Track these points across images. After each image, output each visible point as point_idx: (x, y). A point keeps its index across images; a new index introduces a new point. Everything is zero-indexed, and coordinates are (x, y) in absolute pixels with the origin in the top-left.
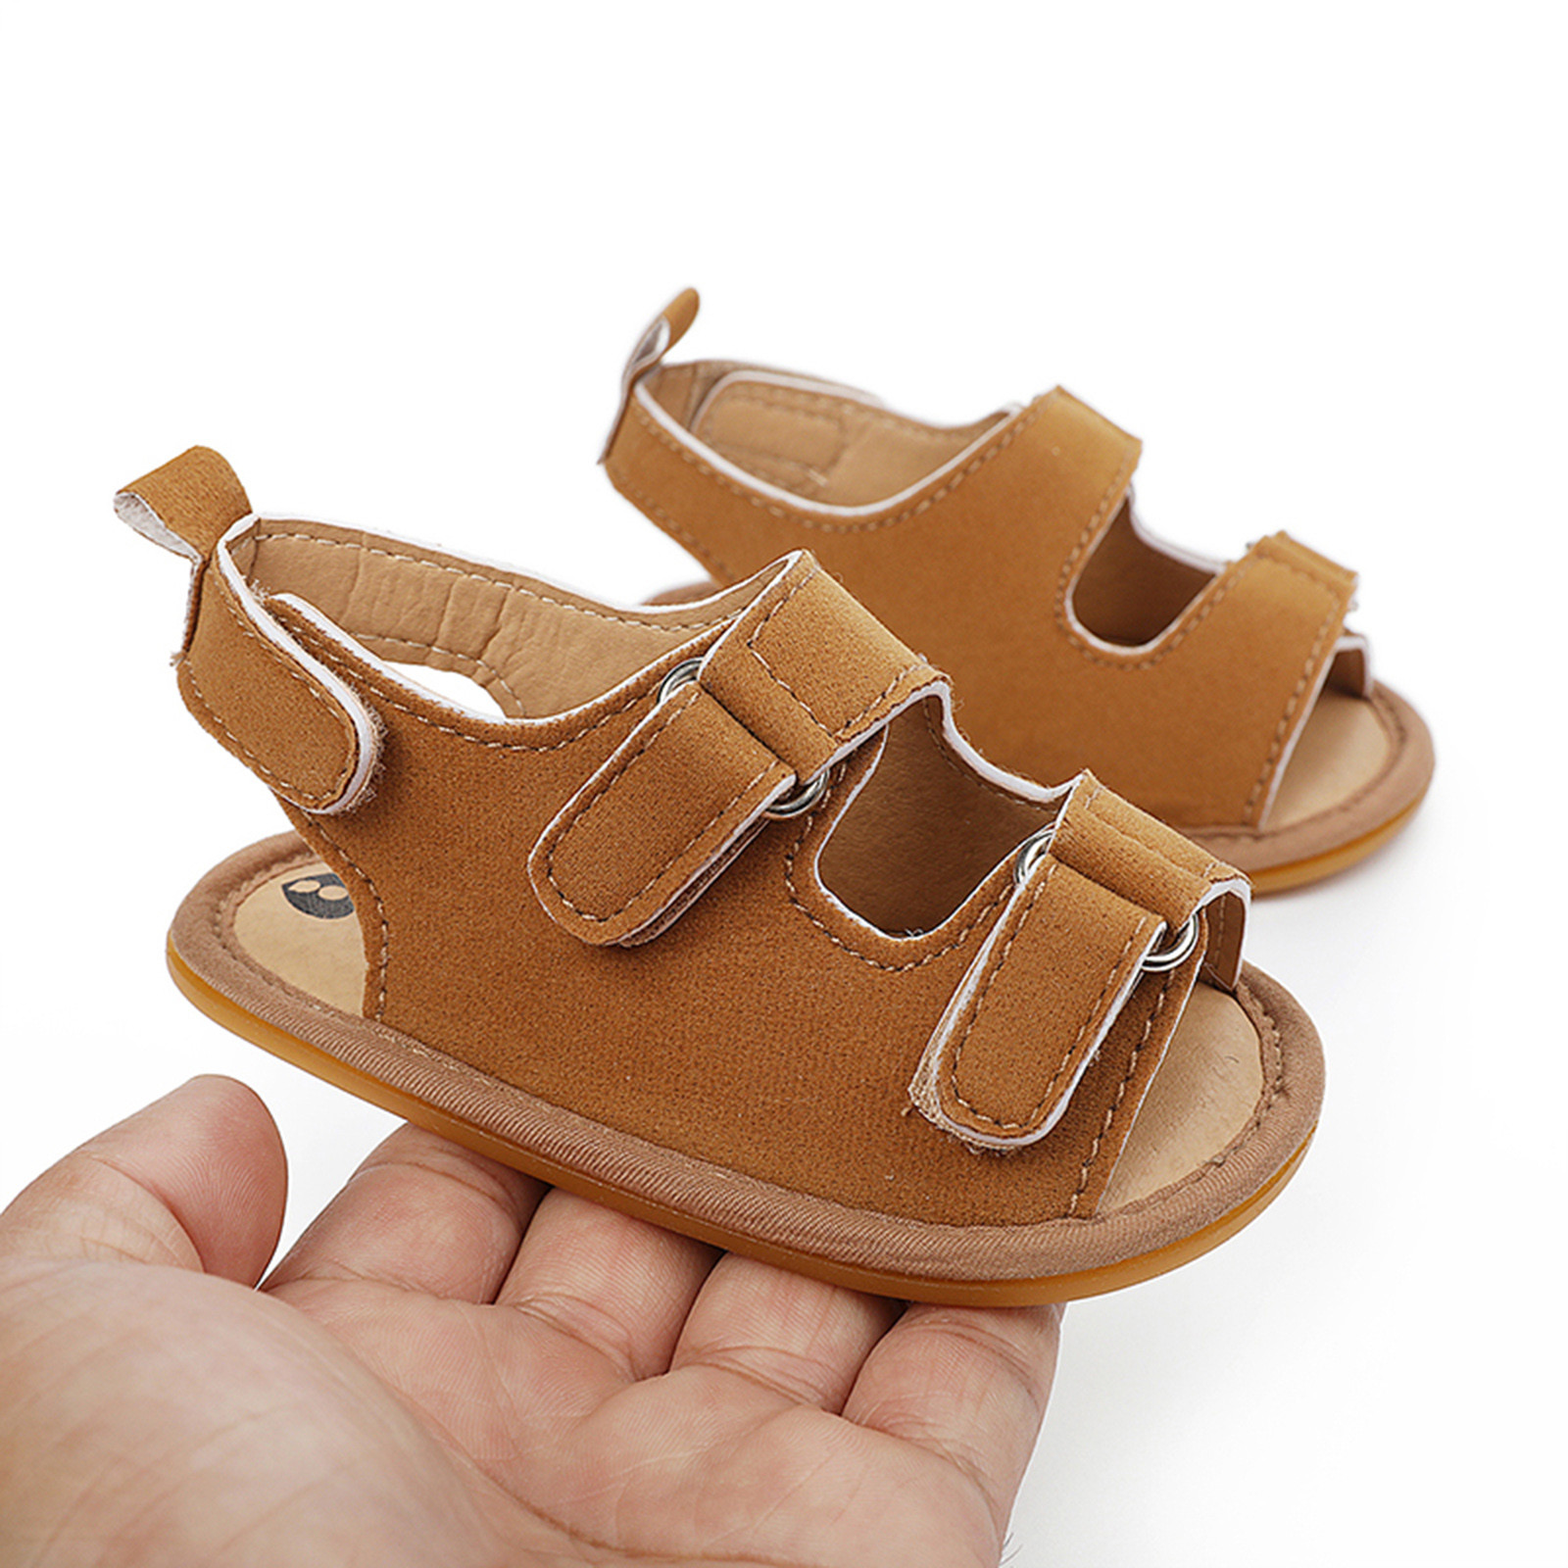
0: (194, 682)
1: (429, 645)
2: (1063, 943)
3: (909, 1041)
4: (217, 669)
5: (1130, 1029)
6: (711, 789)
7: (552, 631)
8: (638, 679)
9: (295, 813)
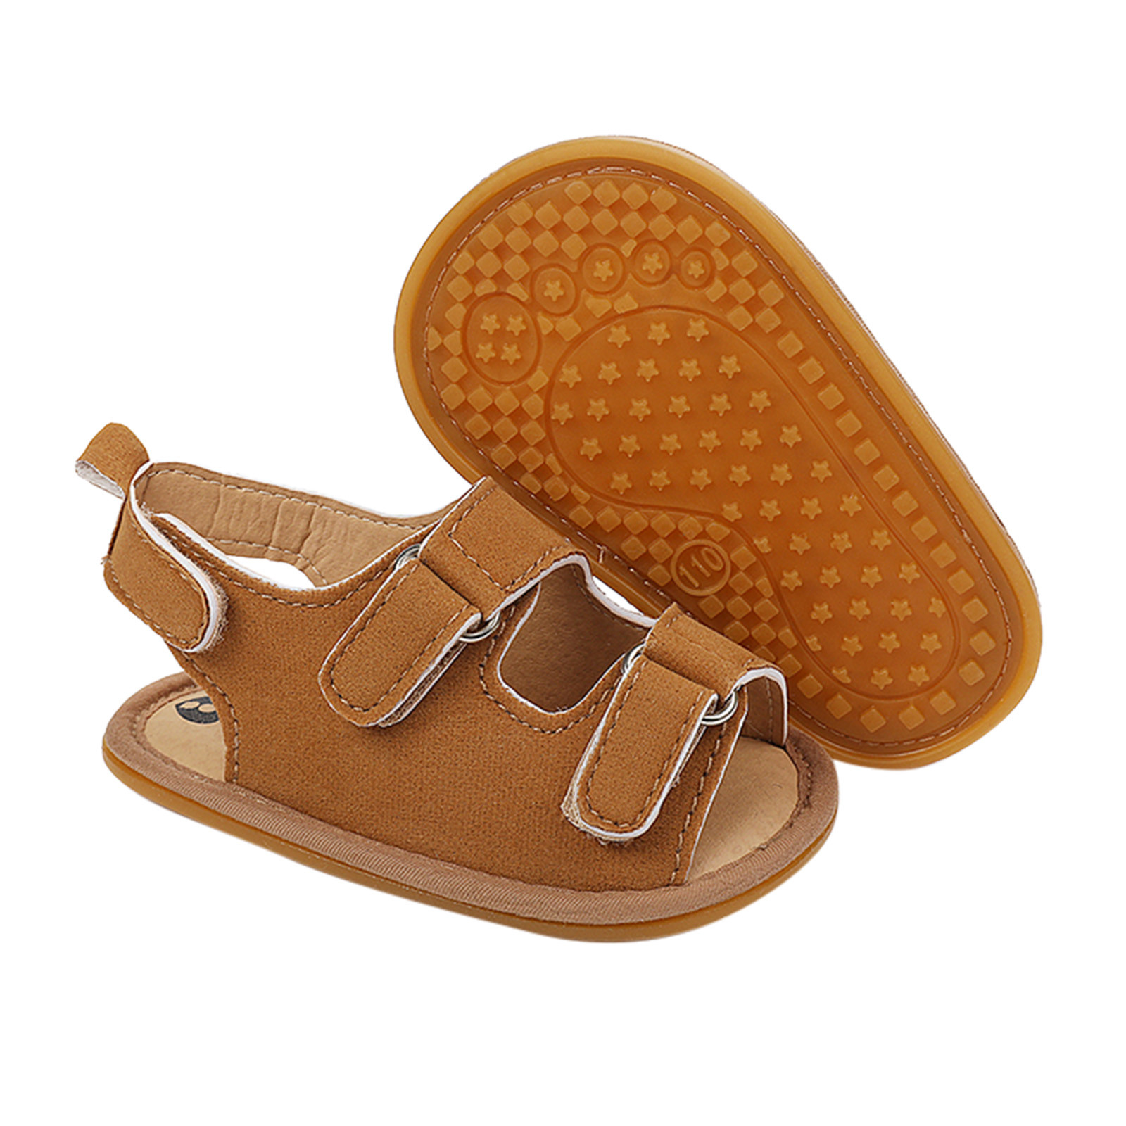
0: (113, 573)
1: (267, 545)
2: (651, 709)
3: (562, 777)
4: (127, 564)
5: (699, 762)
6: (427, 624)
7: (343, 532)
8: (383, 559)
9: (177, 653)
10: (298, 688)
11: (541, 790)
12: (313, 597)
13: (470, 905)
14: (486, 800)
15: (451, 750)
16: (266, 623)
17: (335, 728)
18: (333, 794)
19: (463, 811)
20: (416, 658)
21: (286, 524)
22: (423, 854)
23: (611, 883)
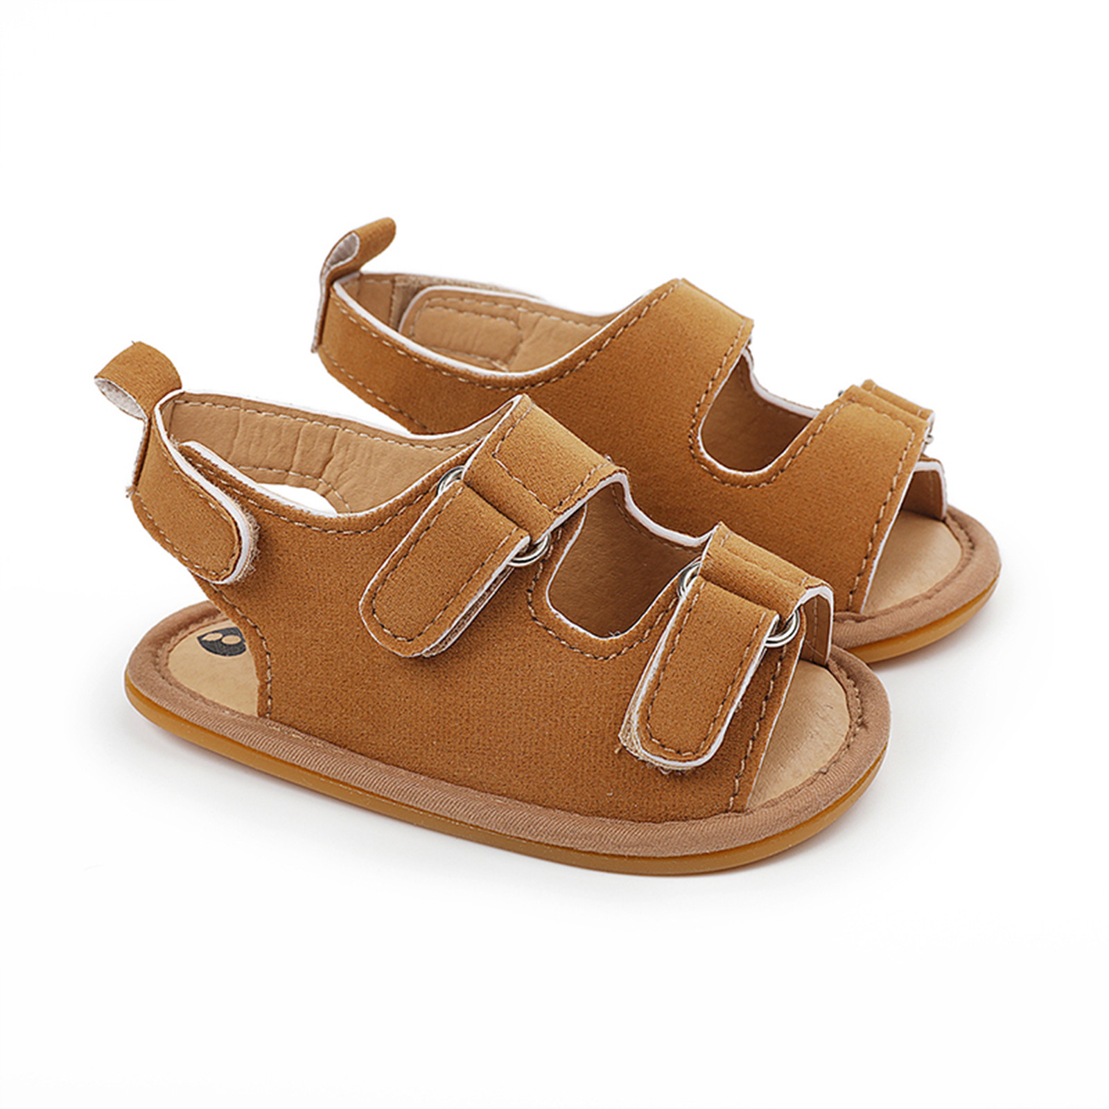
1: (287, 471)
2: (713, 632)
3: (617, 704)
5: (760, 686)
6: (475, 549)
7: (367, 455)
8: (423, 481)
9: (205, 585)
10: (334, 619)
11: (596, 718)
12: (349, 524)
13: (525, 839)
14: (537, 731)
15: (498, 679)
16: (300, 551)
17: (375, 659)
18: (374, 727)
19: (513, 742)
20: (463, 585)
21: (307, 449)
22: (472, 788)
23: (672, 813)
